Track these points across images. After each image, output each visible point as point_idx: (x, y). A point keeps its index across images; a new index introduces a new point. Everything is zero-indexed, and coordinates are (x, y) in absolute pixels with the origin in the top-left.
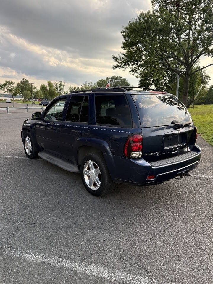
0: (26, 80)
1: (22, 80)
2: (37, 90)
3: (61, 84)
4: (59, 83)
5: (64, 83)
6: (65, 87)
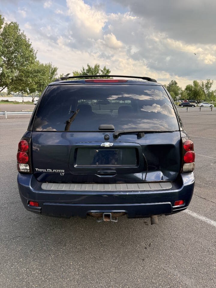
0: (175, 81)
1: (171, 82)
2: (182, 90)
3: (208, 83)
4: (206, 81)
5: (212, 81)
6: (212, 86)
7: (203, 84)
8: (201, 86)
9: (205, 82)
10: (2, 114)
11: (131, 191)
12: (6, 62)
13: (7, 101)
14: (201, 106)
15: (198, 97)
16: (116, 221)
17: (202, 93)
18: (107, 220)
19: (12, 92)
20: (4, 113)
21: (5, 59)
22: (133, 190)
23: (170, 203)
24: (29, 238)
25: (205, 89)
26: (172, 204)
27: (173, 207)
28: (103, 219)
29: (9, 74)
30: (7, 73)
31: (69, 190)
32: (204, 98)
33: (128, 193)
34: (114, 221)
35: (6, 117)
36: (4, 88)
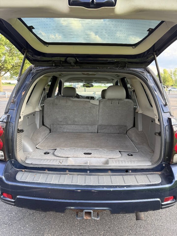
7: (171, 72)
8: (170, 73)
9: (173, 70)
10: (3, 94)
11: (116, 186)
12: (9, 51)
13: (10, 83)
14: (169, 91)
15: (167, 83)
16: (98, 219)
17: (170, 79)
18: (88, 218)
19: (14, 76)
20: (5, 93)
21: (8, 49)
22: (118, 184)
23: (159, 199)
24: (6, 224)
25: (173, 76)
26: (161, 201)
27: (163, 203)
28: (83, 217)
29: (11, 61)
30: (8, 60)
31: (46, 182)
32: (172, 84)
33: (112, 189)
34: (96, 219)
35: (7, 97)
36: (6, 73)
